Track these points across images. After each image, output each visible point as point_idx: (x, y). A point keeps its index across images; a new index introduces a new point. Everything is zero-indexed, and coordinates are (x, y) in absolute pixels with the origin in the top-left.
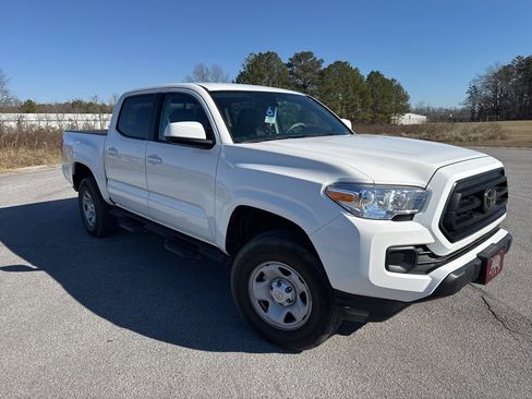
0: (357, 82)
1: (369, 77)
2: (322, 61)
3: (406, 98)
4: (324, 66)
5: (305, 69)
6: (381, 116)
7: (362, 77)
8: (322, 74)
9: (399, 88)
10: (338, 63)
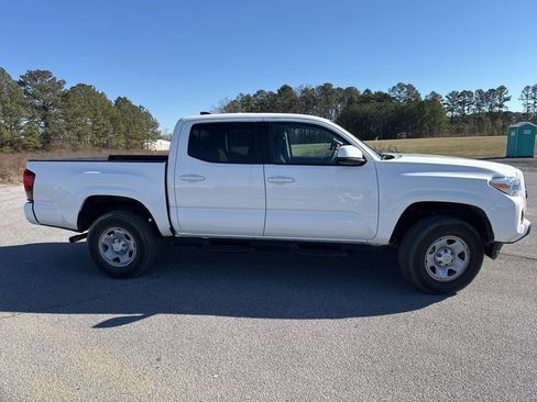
0: (106, 107)
1: (117, 102)
2: (64, 82)
3: (155, 125)
4: (67, 87)
5: (43, 90)
6: (134, 142)
7: (110, 103)
8: (66, 96)
9: (148, 115)
10: (81, 86)
